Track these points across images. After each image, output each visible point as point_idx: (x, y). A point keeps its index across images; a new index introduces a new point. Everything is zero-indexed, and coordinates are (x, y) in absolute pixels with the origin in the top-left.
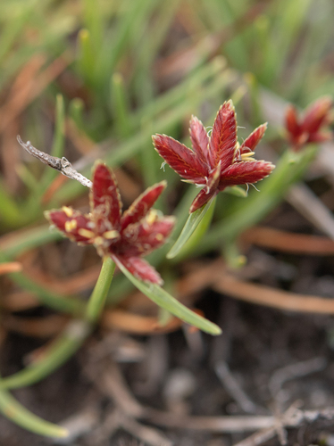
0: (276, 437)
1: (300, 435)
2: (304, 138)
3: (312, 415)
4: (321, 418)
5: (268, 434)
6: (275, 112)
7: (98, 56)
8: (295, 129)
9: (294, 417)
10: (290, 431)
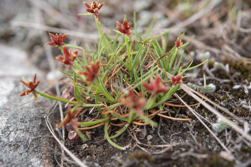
0: (170, 149)
1: (176, 148)
2: (176, 82)
3: (178, 144)
4: (180, 145)
5: (169, 148)
6: (170, 76)
7: (131, 64)
8: (174, 80)
9: (174, 144)
10: (174, 147)
